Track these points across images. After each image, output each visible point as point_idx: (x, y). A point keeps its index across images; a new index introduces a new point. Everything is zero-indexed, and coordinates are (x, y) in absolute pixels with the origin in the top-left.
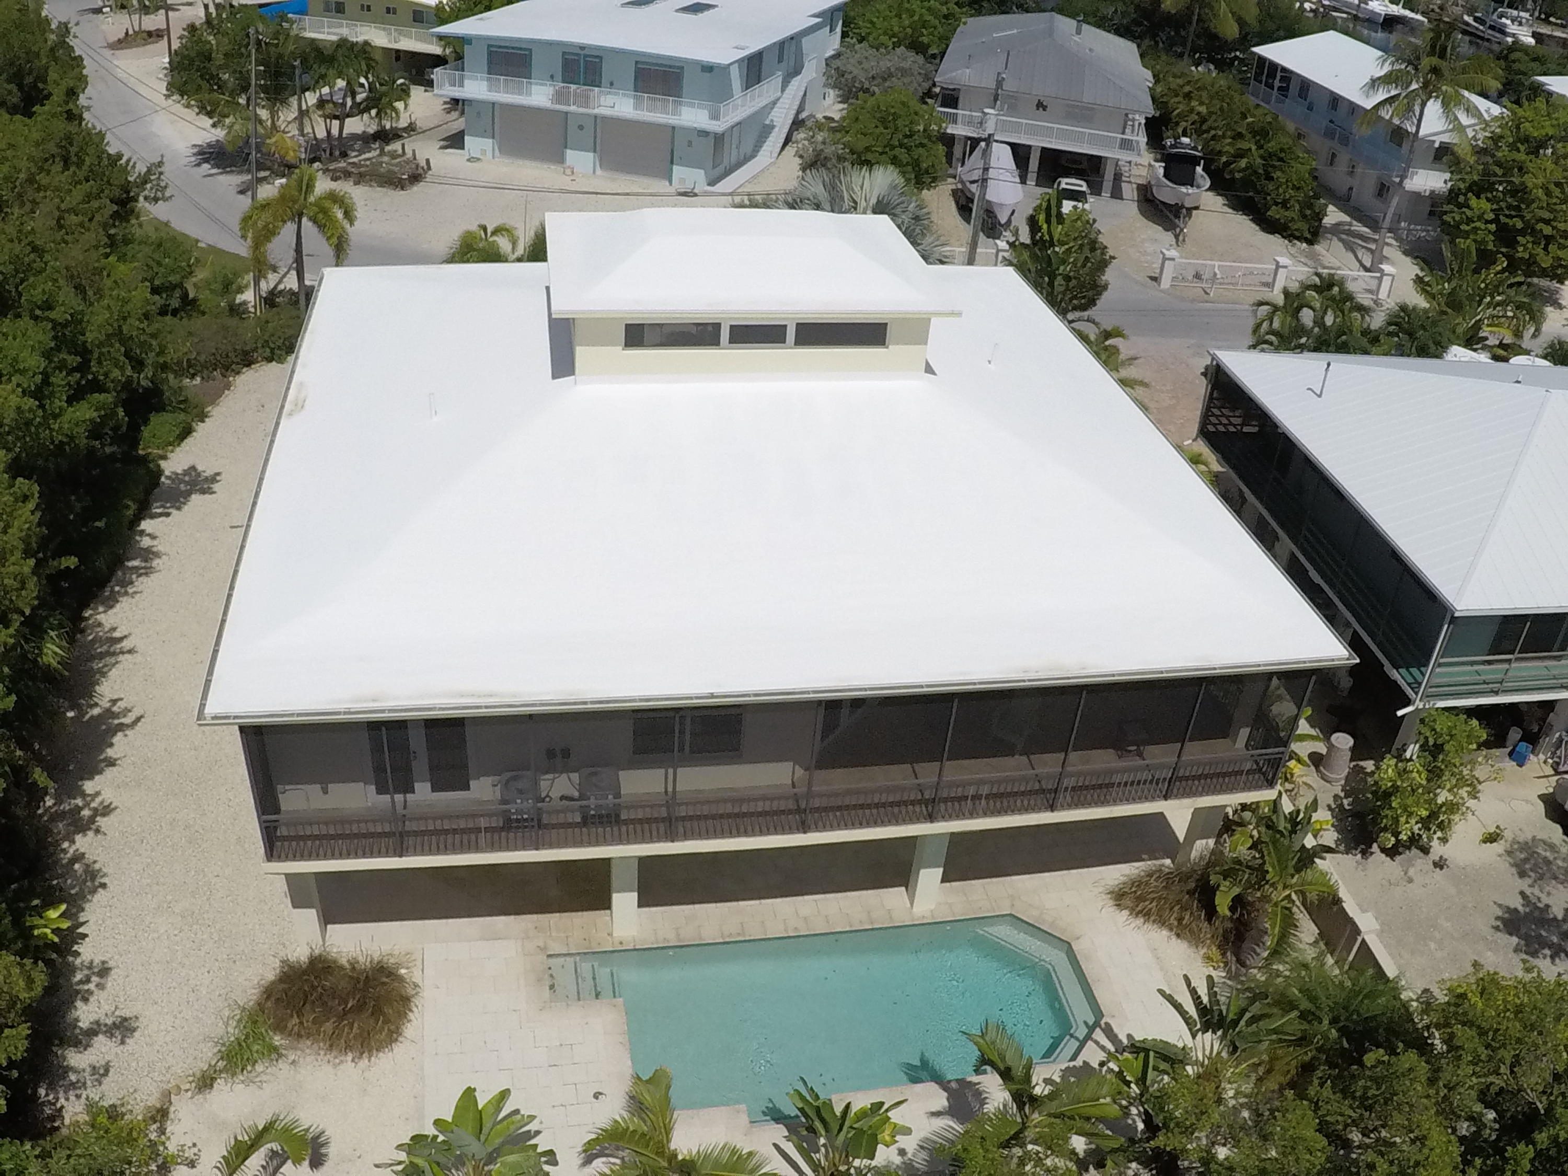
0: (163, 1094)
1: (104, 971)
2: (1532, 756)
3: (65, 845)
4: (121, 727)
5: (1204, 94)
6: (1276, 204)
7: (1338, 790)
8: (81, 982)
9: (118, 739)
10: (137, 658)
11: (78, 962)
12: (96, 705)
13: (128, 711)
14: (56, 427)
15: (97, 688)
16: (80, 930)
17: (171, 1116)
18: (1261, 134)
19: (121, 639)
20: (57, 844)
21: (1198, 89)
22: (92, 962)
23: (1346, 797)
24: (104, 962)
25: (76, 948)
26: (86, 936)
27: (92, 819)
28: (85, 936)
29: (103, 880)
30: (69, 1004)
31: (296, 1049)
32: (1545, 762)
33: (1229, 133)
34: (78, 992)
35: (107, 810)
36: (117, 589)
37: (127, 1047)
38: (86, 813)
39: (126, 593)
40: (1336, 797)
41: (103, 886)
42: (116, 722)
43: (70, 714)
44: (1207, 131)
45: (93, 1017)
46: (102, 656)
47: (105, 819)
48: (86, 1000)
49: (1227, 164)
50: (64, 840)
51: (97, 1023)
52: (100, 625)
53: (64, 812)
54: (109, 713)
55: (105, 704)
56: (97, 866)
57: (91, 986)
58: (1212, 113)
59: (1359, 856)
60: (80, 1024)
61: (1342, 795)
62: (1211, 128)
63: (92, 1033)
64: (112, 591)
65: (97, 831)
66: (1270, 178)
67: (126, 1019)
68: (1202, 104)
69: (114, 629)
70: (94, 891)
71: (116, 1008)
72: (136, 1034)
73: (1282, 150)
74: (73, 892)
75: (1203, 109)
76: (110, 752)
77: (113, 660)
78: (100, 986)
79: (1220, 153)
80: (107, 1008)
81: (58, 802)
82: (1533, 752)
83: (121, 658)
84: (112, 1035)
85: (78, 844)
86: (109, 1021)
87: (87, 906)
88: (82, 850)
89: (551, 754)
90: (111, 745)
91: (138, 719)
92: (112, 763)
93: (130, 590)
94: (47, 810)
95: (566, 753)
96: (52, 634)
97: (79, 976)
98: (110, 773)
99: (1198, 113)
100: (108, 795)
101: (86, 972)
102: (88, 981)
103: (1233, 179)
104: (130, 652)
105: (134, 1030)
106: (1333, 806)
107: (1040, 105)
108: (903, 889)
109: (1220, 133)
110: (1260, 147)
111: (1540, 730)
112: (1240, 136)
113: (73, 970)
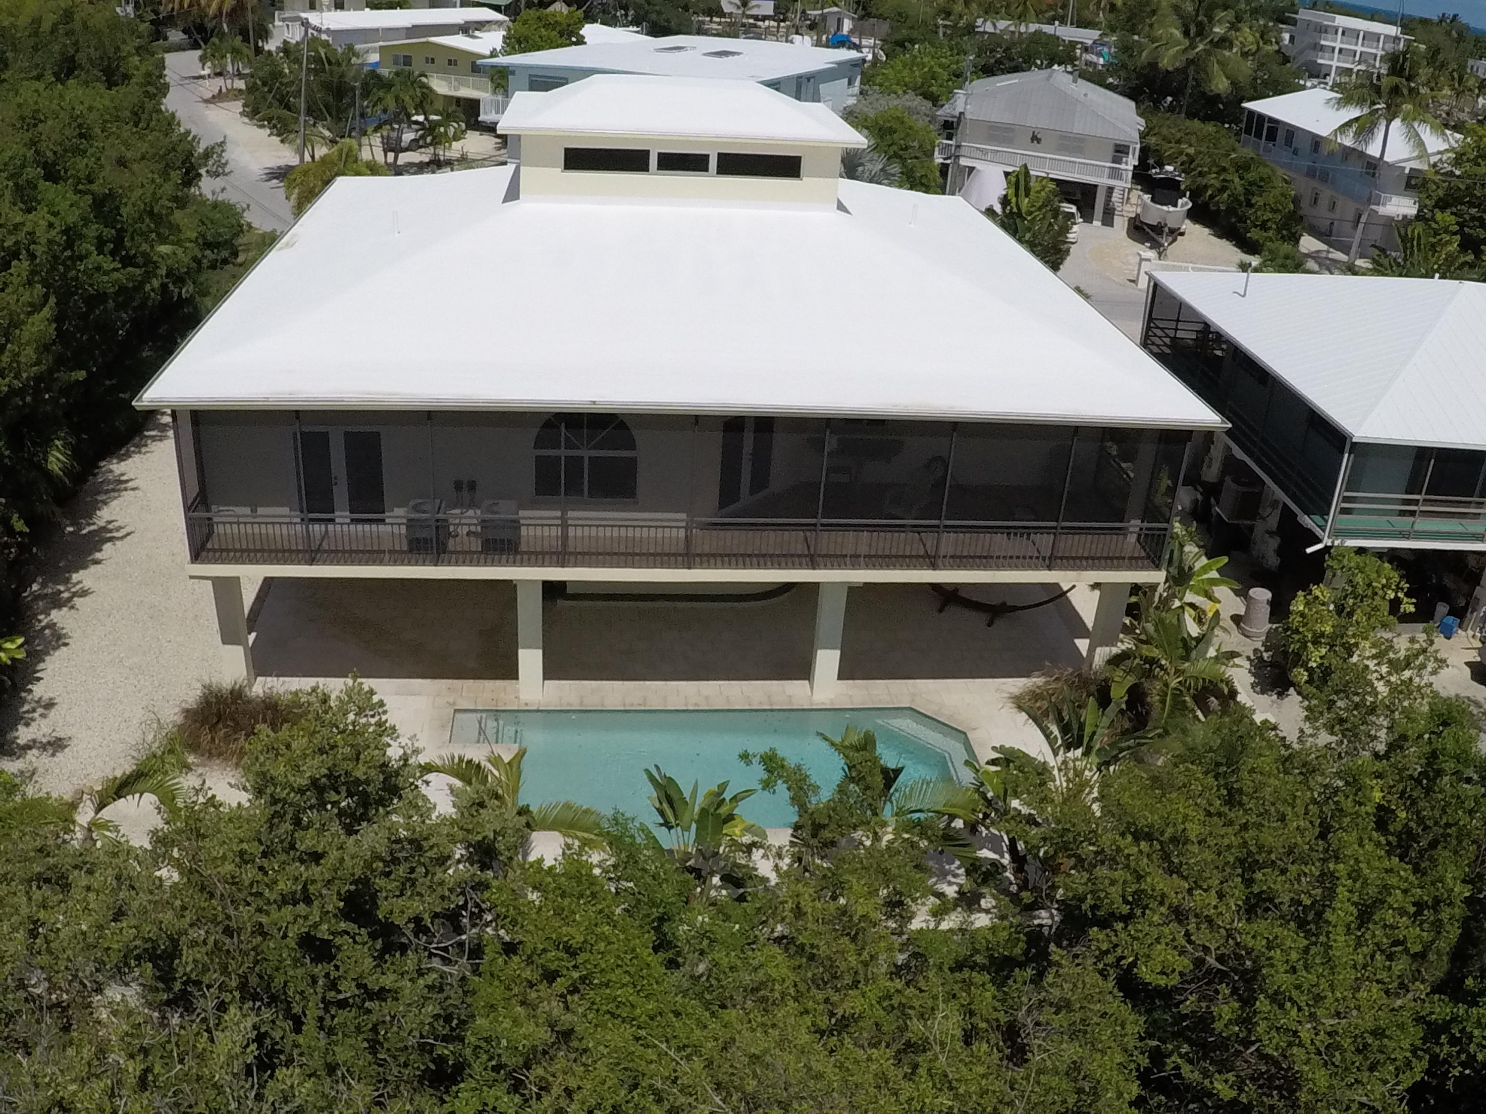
0: (76, 792)
1: (50, 705)
2: (1460, 631)
3: (41, 617)
4: (111, 539)
5: (1194, 139)
6: (1256, 226)
7: (1259, 645)
8: (28, 712)
9: (107, 546)
10: (139, 493)
11: (30, 697)
12: (94, 524)
13: (118, 529)
14: (82, 268)
15: (98, 512)
16: (38, 675)
17: (80, 810)
18: (1243, 167)
19: (127, 481)
20: (35, 615)
21: (1187, 134)
22: (40, 698)
23: (1266, 651)
24: (51, 699)
25: (30, 687)
26: (42, 679)
27: (70, 599)
28: (39, 679)
29: (67, 641)
30: (14, 727)
31: (205, 766)
32: (1474, 636)
33: (1214, 169)
34: (22, 718)
35: (84, 593)
36: (132, 449)
37: (55, 759)
38: (66, 595)
39: (140, 452)
40: (1256, 651)
41: (66, 645)
42: (109, 535)
43: (70, 529)
44: (1194, 169)
45: (30, 737)
46: (107, 492)
47: (82, 599)
48: (27, 725)
49: (1212, 197)
50: (41, 613)
51: (34, 741)
52: (111, 471)
53: (46, 595)
54: (104, 529)
55: (102, 523)
56: (64, 631)
57: (36, 715)
58: (1200, 152)
59: (1275, 697)
60: (19, 741)
61: (1263, 649)
62: (1199, 165)
63: (27, 747)
64: (128, 451)
65: (72, 607)
66: (1250, 205)
67: (60, 739)
68: (1191, 146)
69: (123, 475)
70: (55, 649)
71: (54, 730)
72: (66, 750)
73: (1262, 179)
74: (38, 648)
75: (1191, 151)
76: (98, 555)
77: (116, 494)
78: (43, 716)
79: (1206, 187)
80: (45, 730)
81: (43, 585)
82: (1460, 627)
83: (124, 493)
84: (45, 750)
85: (52, 616)
86: (44, 740)
87: (47, 658)
88: (55, 621)
89: (458, 486)
90: (100, 550)
91: (128, 534)
92: (97, 562)
93: (143, 450)
94: (32, 593)
95: (472, 486)
96: (57, 442)
97: (26, 707)
98: (93, 569)
99: (1187, 155)
100: (87, 584)
101: (33, 705)
102: (34, 710)
103: (1218, 211)
104: (133, 489)
105: (66, 747)
106: (1252, 657)
107: (1035, 139)
108: (806, 682)
109: (1206, 169)
110: (1241, 178)
111: (1468, 604)
112: (1224, 169)
113: (23, 701)
